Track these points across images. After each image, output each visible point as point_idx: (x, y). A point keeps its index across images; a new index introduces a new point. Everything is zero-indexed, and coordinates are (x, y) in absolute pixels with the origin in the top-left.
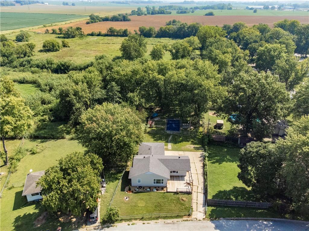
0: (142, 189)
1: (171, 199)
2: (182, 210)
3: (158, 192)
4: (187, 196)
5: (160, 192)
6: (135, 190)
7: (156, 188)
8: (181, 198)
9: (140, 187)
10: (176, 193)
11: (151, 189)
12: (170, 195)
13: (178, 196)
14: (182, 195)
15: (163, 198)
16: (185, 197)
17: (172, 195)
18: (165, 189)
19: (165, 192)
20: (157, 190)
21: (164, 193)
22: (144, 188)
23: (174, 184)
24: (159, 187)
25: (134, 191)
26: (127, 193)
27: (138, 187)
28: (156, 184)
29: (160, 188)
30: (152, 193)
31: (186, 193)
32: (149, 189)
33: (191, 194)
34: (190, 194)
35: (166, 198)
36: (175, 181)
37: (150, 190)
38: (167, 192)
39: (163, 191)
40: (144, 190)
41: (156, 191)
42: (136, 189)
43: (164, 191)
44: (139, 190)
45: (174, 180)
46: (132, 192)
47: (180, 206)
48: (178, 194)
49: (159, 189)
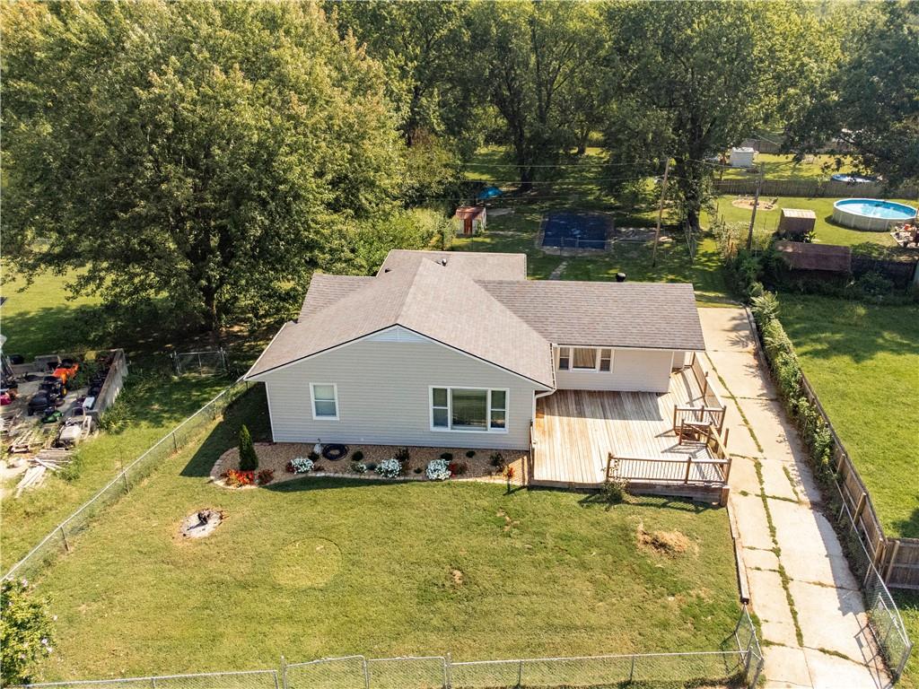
0: (346, 461)
1: (561, 537)
2: (664, 625)
3: (462, 485)
4: (688, 515)
5: (475, 485)
6: (290, 468)
7: (447, 457)
8: (641, 527)
9: (334, 451)
10: (604, 494)
11: (414, 463)
12: (556, 505)
13: (615, 513)
14: (649, 512)
15: (501, 523)
16: (674, 527)
17: (568, 507)
18: (517, 466)
19: (516, 482)
20: (457, 470)
21: (510, 491)
22: (358, 456)
23: (584, 434)
24: (471, 454)
25: (280, 476)
26: (220, 483)
27: (318, 450)
28: (448, 430)
29: (482, 462)
30: (414, 492)
31: (680, 499)
32: (393, 464)
33: (722, 504)
34: (707, 506)
35: (522, 529)
36: (589, 421)
37: (404, 471)
38: (534, 486)
39: (500, 480)
40: (360, 471)
41: (444, 474)
42: (296, 462)
43: (510, 475)
44: (318, 469)
45: (581, 414)
46: (265, 479)
47: (639, 590)
48: (616, 499)
49: (469, 462)
